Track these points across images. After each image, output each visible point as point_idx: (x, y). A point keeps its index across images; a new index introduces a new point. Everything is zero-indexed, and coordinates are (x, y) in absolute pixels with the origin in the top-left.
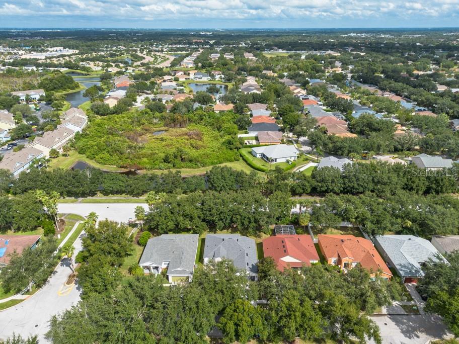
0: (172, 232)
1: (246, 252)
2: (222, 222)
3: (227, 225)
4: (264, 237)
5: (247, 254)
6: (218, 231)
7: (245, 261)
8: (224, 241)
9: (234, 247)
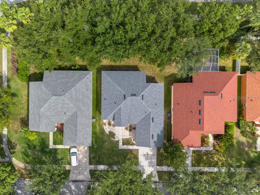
1: (152, 116)
5: (153, 118)
7: (150, 133)
8: (125, 101)
9: (137, 108)
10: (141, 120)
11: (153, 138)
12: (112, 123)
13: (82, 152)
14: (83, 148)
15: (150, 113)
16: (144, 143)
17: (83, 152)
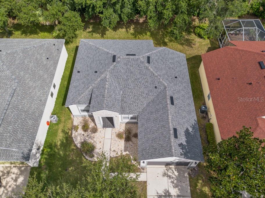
0: (19, 32)
1: (169, 93)
2: (115, 11)
3: (125, 19)
4: (197, 44)
5: (172, 98)
6: (110, 32)
7: (169, 124)
8: (115, 63)
9: (139, 79)
10: (148, 105)
11: (176, 136)
12: (90, 126)
13: (7, 190)
14: (12, 178)
15: (165, 88)
16: (156, 149)
17: (10, 189)
